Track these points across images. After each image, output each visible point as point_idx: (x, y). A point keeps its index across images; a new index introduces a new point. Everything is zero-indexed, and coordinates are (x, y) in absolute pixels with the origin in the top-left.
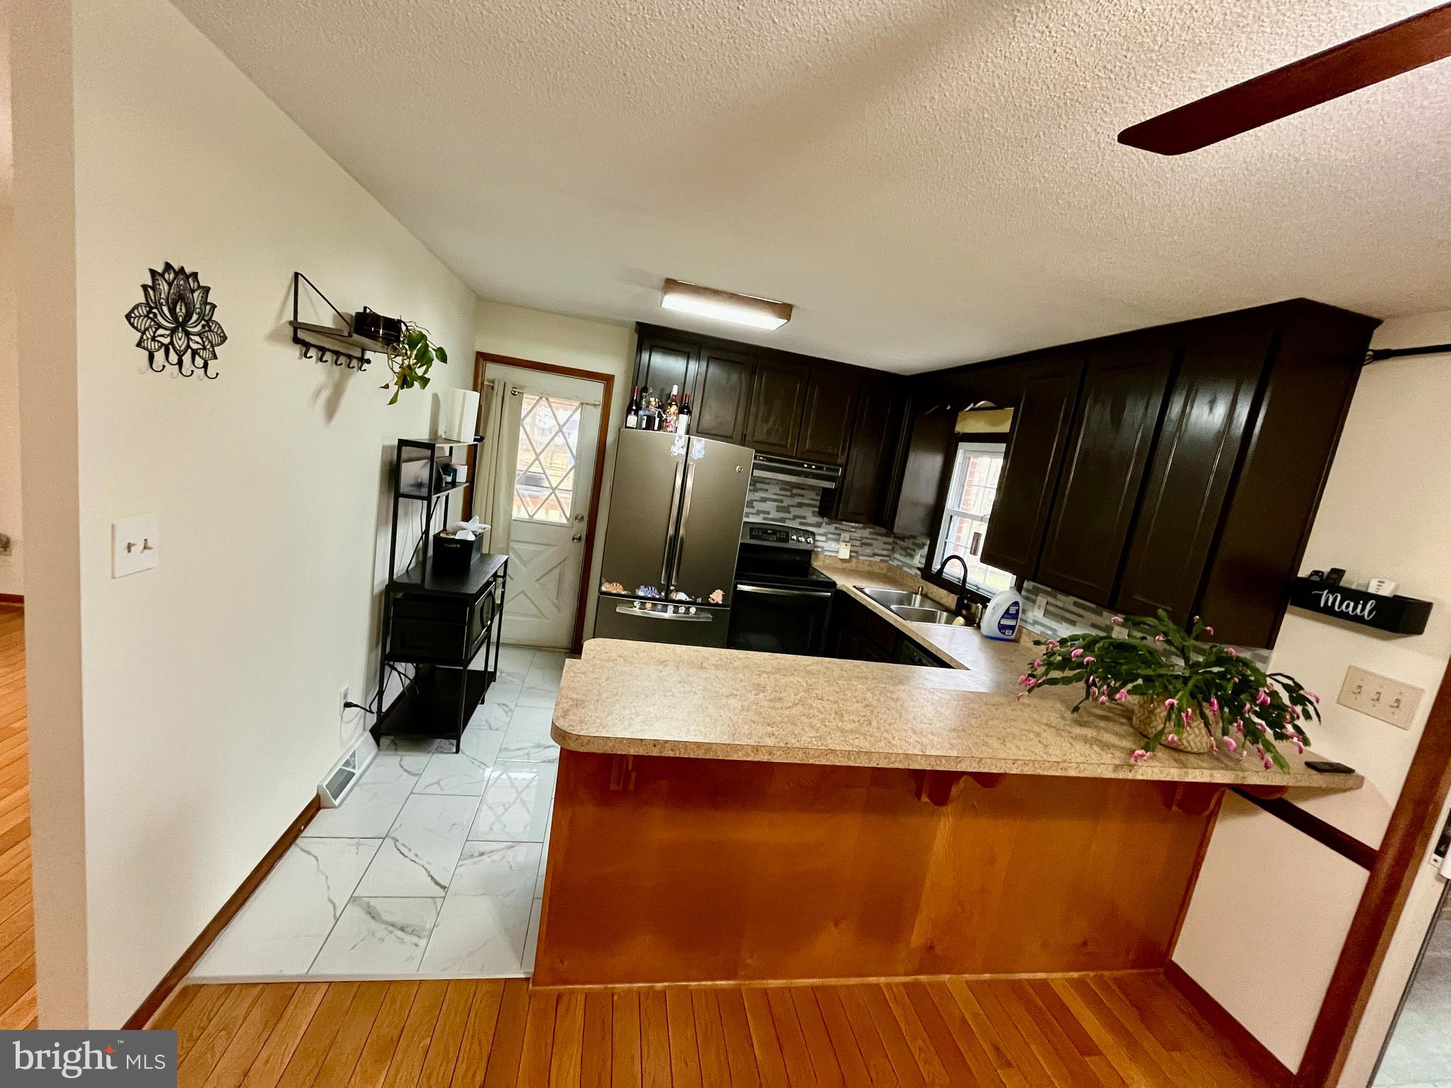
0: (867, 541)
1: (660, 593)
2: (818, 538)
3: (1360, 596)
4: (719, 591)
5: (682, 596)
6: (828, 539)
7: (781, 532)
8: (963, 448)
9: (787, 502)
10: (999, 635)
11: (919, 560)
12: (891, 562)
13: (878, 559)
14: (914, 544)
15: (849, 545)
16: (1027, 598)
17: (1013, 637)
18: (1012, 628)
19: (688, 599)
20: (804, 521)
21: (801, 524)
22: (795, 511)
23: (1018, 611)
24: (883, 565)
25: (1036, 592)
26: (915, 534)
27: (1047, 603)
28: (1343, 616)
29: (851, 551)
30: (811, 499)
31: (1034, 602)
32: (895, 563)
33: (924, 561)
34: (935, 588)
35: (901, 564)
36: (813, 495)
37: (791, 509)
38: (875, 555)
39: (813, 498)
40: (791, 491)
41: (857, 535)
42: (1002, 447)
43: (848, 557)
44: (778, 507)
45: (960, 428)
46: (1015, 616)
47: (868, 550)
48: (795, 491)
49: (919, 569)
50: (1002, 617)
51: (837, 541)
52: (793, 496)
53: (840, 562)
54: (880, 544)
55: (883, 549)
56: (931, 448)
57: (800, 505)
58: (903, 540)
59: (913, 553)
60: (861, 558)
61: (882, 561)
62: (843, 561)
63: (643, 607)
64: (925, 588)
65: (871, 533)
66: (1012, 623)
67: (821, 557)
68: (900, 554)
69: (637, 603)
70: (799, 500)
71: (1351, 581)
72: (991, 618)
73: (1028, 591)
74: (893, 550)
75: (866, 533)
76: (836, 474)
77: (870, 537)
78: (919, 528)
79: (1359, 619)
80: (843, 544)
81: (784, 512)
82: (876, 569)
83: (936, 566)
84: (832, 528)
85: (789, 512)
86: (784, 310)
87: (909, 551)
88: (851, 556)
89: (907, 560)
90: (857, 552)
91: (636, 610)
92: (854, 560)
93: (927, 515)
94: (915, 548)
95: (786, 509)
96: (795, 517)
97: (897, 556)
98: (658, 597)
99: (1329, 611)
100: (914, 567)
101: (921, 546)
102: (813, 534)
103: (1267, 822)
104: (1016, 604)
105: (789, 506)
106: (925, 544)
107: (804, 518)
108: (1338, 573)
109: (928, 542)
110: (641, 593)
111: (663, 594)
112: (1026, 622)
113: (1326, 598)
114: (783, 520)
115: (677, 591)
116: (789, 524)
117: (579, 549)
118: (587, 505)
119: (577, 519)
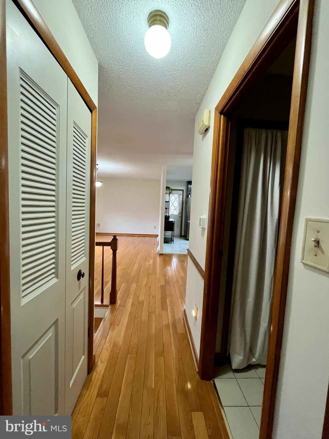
117: (180, 219)
118: (181, 211)
119: (179, 214)
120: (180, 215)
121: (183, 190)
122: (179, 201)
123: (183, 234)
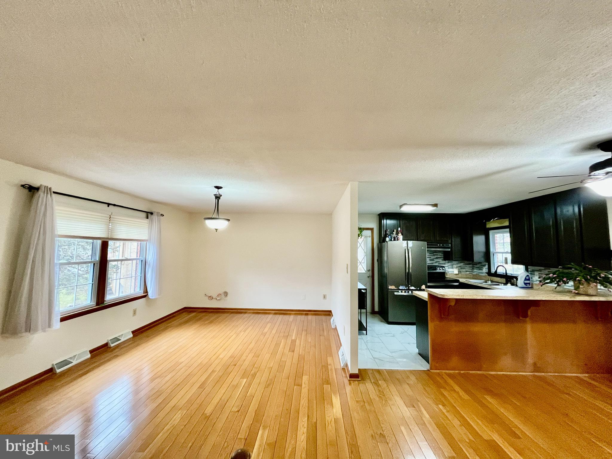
0: (463, 267)
1: (406, 288)
2: (446, 268)
4: (424, 285)
5: (413, 288)
6: (449, 268)
7: (433, 267)
8: (491, 232)
9: (432, 257)
10: (525, 286)
11: (485, 270)
12: (473, 273)
13: (468, 273)
14: (482, 265)
15: (457, 269)
16: (531, 274)
17: (530, 286)
18: (529, 284)
19: (415, 289)
20: (439, 263)
21: (439, 264)
22: (436, 260)
23: (529, 278)
24: (471, 274)
25: (533, 271)
26: (481, 261)
27: (539, 274)
29: (458, 271)
30: (441, 256)
31: (534, 274)
32: (475, 273)
33: (487, 270)
34: (495, 278)
35: (478, 273)
36: (440, 254)
37: (435, 260)
38: (466, 271)
39: (440, 255)
40: (433, 254)
41: (459, 265)
42: (508, 230)
43: (458, 273)
44: (430, 259)
45: (488, 226)
46: (529, 280)
47: (464, 270)
48: (434, 254)
49: (486, 273)
50: (525, 280)
51: (453, 268)
52: (434, 255)
53: (455, 275)
54: (468, 268)
55: (470, 269)
56: (479, 233)
57: (437, 258)
58: (476, 265)
59: (481, 268)
60: (462, 273)
61: (470, 273)
62: (456, 274)
63: (402, 292)
64: (491, 279)
65: (464, 264)
66: (528, 282)
67: (448, 274)
68: (476, 270)
69: (400, 291)
70: (436, 256)
72: (520, 282)
73: (530, 271)
74: (473, 269)
75: (462, 264)
76: (448, 246)
77: (464, 265)
78: (482, 260)
80: (455, 269)
81: (432, 261)
82: (468, 276)
83: (493, 271)
84: (449, 264)
85: (434, 261)
86: (436, 205)
87: (480, 268)
88: (459, 273)
89: (480, 271)
90: (460, 271)
91: (400, 293)
92: (460, 274)
93: (484, 255)
94: (482, 267)
95: (433, 260)
96: (436, 262)
97: (475, 271)
98: (406, 289)
100: (484, 273)
101: (485, 265)
102: (444, 267)
104: (528, 276)
105: (433, 259)
106: (486, 265)
107: (439, 262)
109: (487, 264)
110: (401, 288)
111: (407, 288)
112: (533, 281)
114: (432, 263)
115: (411, 286)
116: (434, 264)
117: (370, 280)
118: (371, 266)
119: (368, 271)
120: (370, 273)
121: (372, 229)
122: (367, 248)
123: (376, 309)
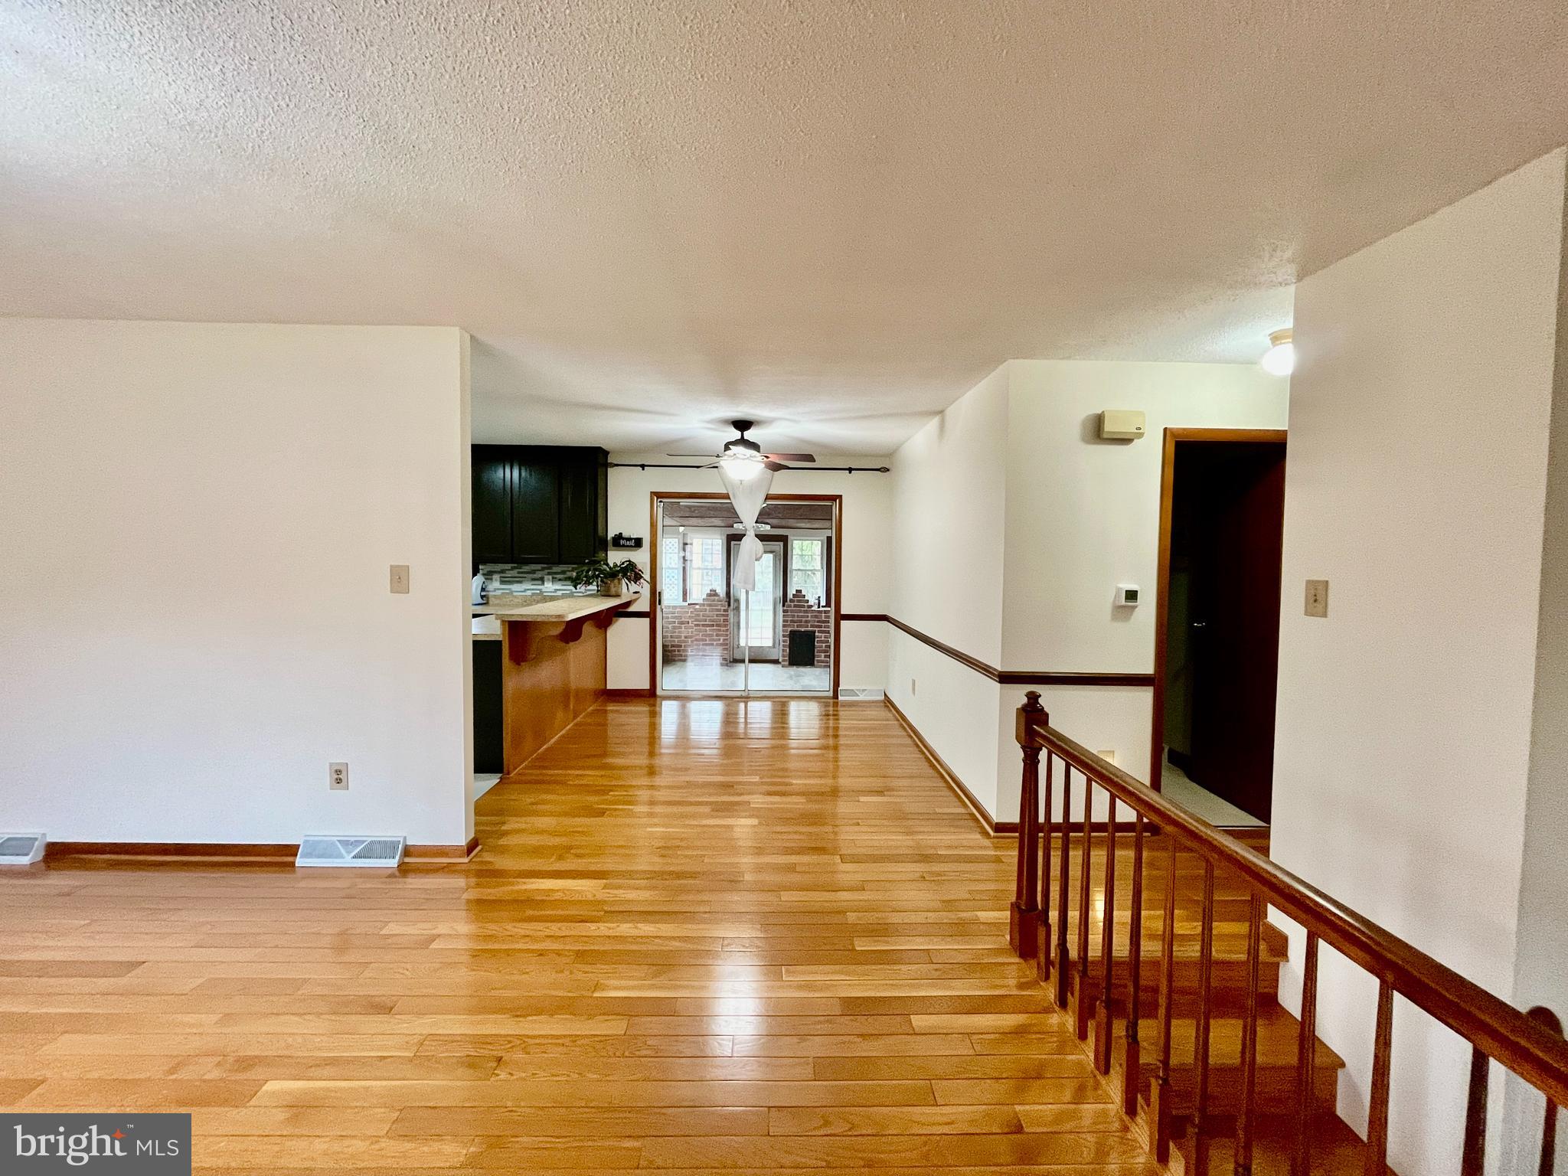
3: (629, 539)
28: (628, 546)
71: (625, 535)
79: (631, 546)
99: (624, 546)
103: (622, 621)
108: (621, 534)
113: (622, 542)
